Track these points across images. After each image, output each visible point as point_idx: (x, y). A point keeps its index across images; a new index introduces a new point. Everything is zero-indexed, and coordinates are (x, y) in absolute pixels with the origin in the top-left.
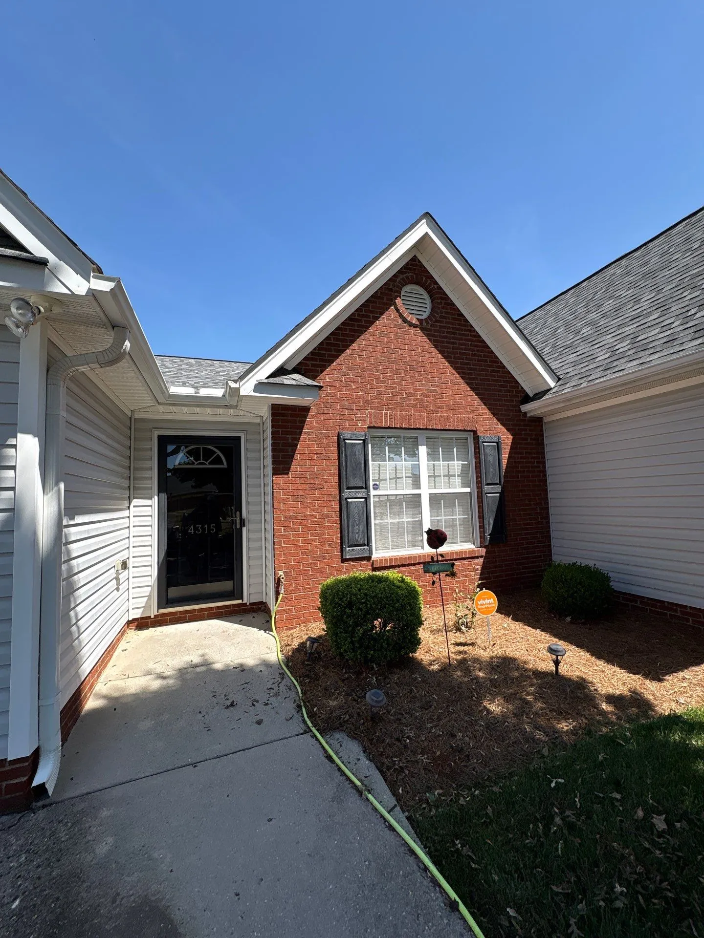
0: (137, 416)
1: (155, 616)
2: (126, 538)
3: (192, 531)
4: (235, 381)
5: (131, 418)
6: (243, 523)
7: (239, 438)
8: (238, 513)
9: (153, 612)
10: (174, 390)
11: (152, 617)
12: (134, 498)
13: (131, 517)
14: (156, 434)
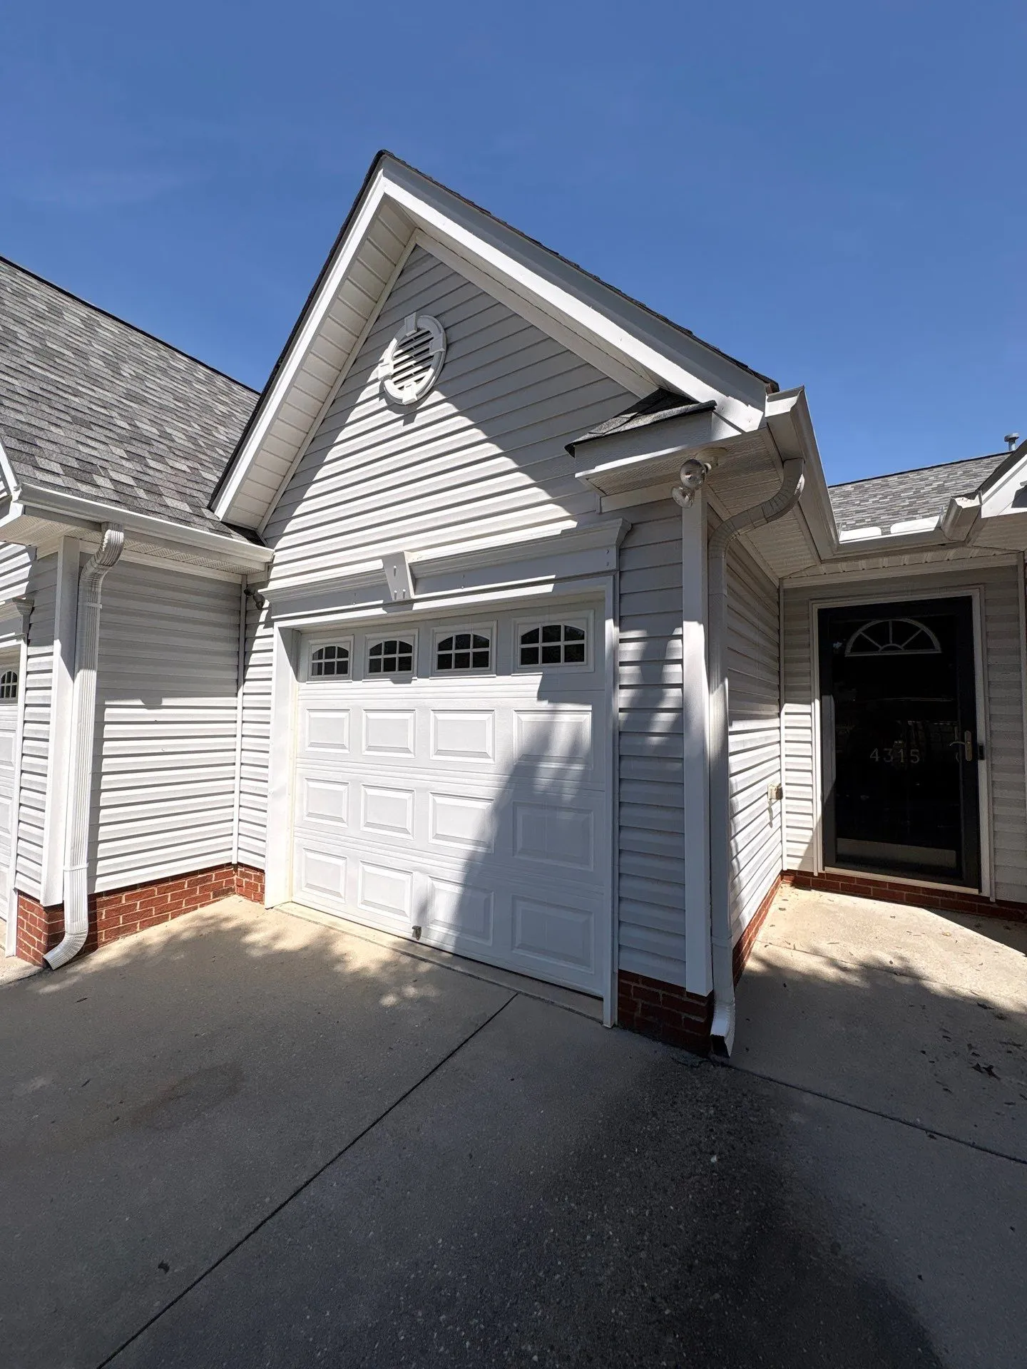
0: (787, 585)
1: (819, 874)
2: (776, 757)
3: (877, 758)
4: (970, 496)
5: (779, 589)
6: (978, 752)
7: (968, 600)
8: (968, 734)
9: (817, 868)
10: (846, 536)
11: (816, 874)
12: (786, 702)
13: (783, 728)
14: (816, 607)
